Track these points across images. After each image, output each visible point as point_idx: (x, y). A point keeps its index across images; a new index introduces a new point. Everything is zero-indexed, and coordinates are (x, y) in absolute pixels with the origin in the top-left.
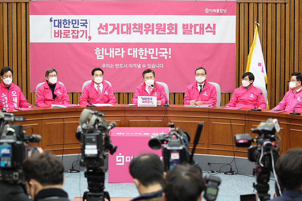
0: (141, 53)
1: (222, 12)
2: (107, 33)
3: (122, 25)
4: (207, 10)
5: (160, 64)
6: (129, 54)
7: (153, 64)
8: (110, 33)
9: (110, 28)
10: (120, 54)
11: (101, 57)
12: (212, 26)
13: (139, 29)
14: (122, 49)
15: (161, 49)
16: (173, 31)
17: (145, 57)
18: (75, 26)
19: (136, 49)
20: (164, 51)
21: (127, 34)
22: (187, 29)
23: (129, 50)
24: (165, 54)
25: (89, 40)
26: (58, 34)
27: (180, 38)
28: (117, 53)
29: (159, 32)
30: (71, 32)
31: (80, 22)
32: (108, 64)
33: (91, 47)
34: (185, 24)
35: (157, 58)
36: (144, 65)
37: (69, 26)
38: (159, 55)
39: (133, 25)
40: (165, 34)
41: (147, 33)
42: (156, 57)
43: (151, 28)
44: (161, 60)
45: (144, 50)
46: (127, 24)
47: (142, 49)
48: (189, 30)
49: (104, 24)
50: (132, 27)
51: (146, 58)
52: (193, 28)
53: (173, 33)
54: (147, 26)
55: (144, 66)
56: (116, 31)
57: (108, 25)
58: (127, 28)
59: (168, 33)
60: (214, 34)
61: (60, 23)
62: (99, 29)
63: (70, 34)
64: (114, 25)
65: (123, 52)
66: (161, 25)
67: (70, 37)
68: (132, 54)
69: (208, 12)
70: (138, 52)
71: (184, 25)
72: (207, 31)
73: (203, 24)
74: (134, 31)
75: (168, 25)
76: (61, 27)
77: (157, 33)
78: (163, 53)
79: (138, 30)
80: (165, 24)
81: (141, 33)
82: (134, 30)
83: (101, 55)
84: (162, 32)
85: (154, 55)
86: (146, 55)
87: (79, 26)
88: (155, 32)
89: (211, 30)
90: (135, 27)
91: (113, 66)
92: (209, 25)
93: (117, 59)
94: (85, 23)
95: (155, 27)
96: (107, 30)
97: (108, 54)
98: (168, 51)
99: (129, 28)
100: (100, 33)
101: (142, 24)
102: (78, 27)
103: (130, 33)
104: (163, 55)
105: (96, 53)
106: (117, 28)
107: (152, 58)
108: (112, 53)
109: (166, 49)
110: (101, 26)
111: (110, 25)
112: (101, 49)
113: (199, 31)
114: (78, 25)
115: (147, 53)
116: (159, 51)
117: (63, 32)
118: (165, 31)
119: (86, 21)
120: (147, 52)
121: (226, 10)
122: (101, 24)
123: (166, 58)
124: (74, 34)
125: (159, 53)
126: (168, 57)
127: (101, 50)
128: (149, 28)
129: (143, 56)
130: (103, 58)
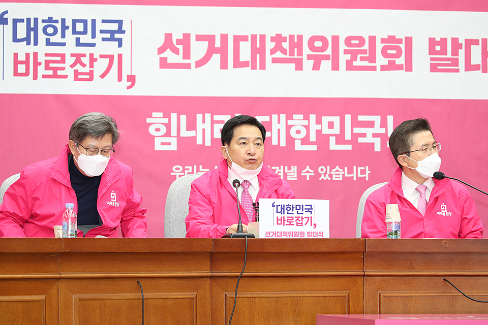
0: (298, 132)
2: (188, 66)
3: (238, 39)
5: (359, 168)
7: (337, 168)
8: (200, 64)
9: (199, 49)
11: (169, 144)
15: (361, 118)
16: (401, 61)
17: (313, 143)
18: (84, 39)
19: (283, 116)
20: (371, 124)
21: (254, 68)
24: (375, 135)
25: (129, 88)
29: (355, 63)
30: (70, 60)
31: (100, 26)
32: (190, 168)
34: (438, 39)
35: (349, 147)
36: (308, 168)
37: (62, 41)
38: (355, 136)
40: (374, 69)
41: (316, 67)
42: (347, 142)
43: (329, 52)
45: (306, 122)
46: (254, 37)
49: (177, 36)
50: (270, 45)
51: (314, 148)
52: (462, 52)
53: (399, 67)
54: (318, 44)
55: (308, 172)
56: (216, 58)
57: (193, 38)
58: (254, 51)
59: (383, 68)
61: (32, 28)
62: (161, 50)
64: (210, 39)
67: (66, 77)
70: (288, 128)
71: (432, 42)
74: (275, 61)
75: (383, 41)
76: (36, 43)
77: (350, 66)
78: (369, 131)
79: (288, 56)
80: (372, 39)
81: (299, 67)
83: (170, 136)
84: (366, 63)
85: (340, 139)
86: (313, 138)
87: (98, 39)
90: (278, 48)
95: (342, 46)
96: (187, 55)
97: (191, 134)
98: (384, 124)
99: (258, 50)
100: (164, 64)
101: (300, 37)
102: (93, 45)
103: (263, 67)
104: (369, 139)
105: (152, 130)
107: (333, 146)
108: (204, 130)
109: (377, 119)
110: (168, 43)
111: (199, 38)
112: (167, 115)
113: (481, 63)
114: (94, 36)
115: (319, 132)
116: (355, 123)
117: (42, 59)
118: (372, 59)
120: (319, 127)
122: (168, 37)
125: (357, 130)
127: (170, 121)
129: (305, 141)
130: (174, 147)
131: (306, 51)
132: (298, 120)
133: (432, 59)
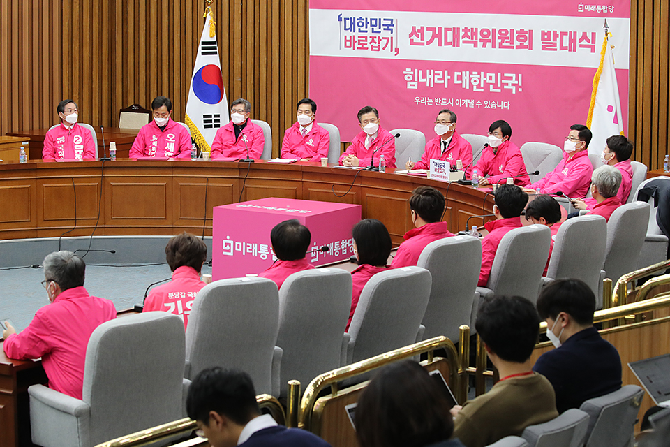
0: (475, 81)
1: (606, 11)
2: (423, 44)
3: (447, 30)
4: (581, 8)
6: (456, 82)
8: (429, 43)
9: (428, 35)
10: (442, 82)
12: (590, 37)
13: (472, 39)
14: (446, 72)
15: (505, 75)
16: (526, 43)
17: (482, 88)
18: (376, 29)
19: (468, 72)
20: (511, 79)
21: (454, 46)
22: (550, 42)
23: (456, 74)
24: (512, 85)
26: (349, 43)
27: (536, 56)
28: (438, 79)
29: (503, 44)
31: (383, 22)
33: (397, 67)
34: (546, 32)
35: (499, 91)
37: (366, 30)
39: (463, 30)
40: (513, 47)
41: (484, 46)
42: (499, 88)
43: (490, 38)
44: (506, 94)
45: (479, 76)
46: (454, 28)
47: (477, 73)
48: (551, 43)
49: (418, 28)
50: (462, 33)
51: (482, 90)
52: (558, 39)
53: (526, 47)
54: (485, 33)
55: (479, 104)
56: (436, 40)
57: (425, 29)
59: (517, 47)
60: (593, 51)
62: (411, 35)
63: (368, 43)
65: (447, 77)
66: (506, 31)
68: (460, 82)
69: (583, 11)
70: (470, 79)
72: (581, 46)
73: (575, 33)
74: (464, 42)
75: (517, 32)
76: (354, 31)
77: (501, 46)
78: (510, 82)
80: (512, 31)
81: (476, 46)
82: (464, 39)
84: (509, 45)
86: (482, 85)
87: (382, 30)
88: (497, 45)
89: (588, 44)
91: (431, 101)
92: (585, 34)
93: (437, 90)
94: (390, 25)
95: (497, 35)
96: (422, 39)
97: (424, 80)
99: (456, 36)
100: (412, 43)
101: (476, 29)
102: (380, 32)
103: (458, 46)
105: (406, 78)
106: (437, 34)
107: (492, 90)
109: (514, 76)
110: (414, 32)
111: (428, 29)
112: (413, 70)
114: (380, 28)
115: (485, 81)
117: (357, 39)
119: (392, 23)
120: (485, 79)
121: (613, 7)
122: (414, 28)
123: (514, 92)
124: (373, 43)
125: (503, 82)
126: (517, 90)
128: (487, 37)
129: (478, 86)
130: (416, 87)
131: (479, 37)
132: (475, 75)
133: (543, 43)
